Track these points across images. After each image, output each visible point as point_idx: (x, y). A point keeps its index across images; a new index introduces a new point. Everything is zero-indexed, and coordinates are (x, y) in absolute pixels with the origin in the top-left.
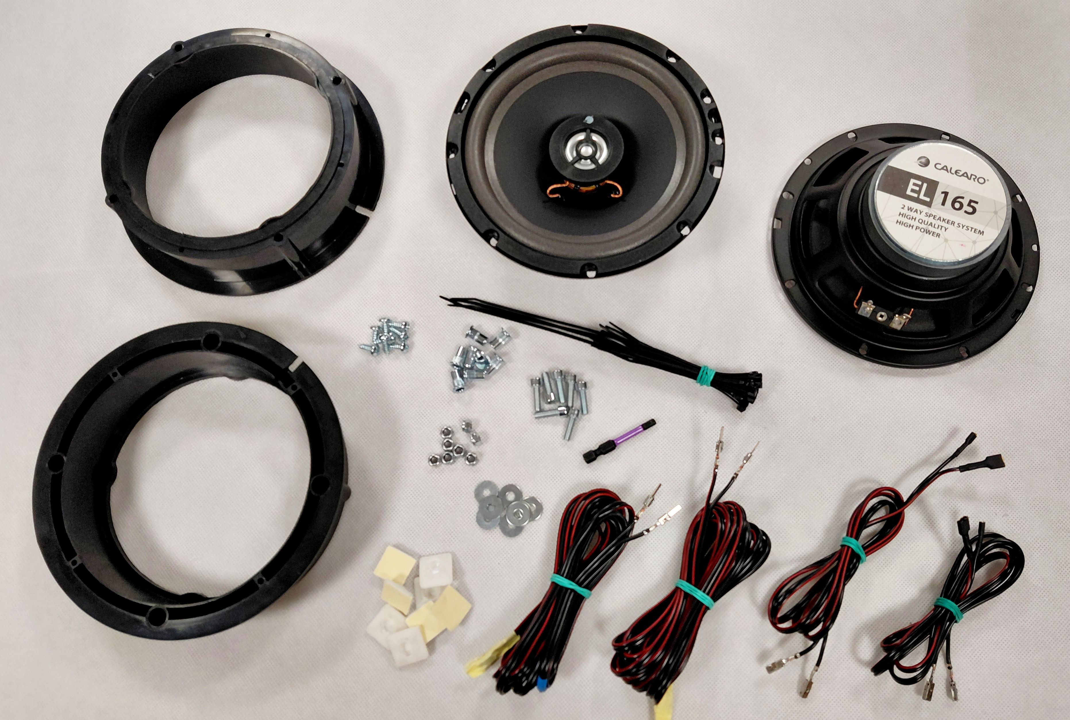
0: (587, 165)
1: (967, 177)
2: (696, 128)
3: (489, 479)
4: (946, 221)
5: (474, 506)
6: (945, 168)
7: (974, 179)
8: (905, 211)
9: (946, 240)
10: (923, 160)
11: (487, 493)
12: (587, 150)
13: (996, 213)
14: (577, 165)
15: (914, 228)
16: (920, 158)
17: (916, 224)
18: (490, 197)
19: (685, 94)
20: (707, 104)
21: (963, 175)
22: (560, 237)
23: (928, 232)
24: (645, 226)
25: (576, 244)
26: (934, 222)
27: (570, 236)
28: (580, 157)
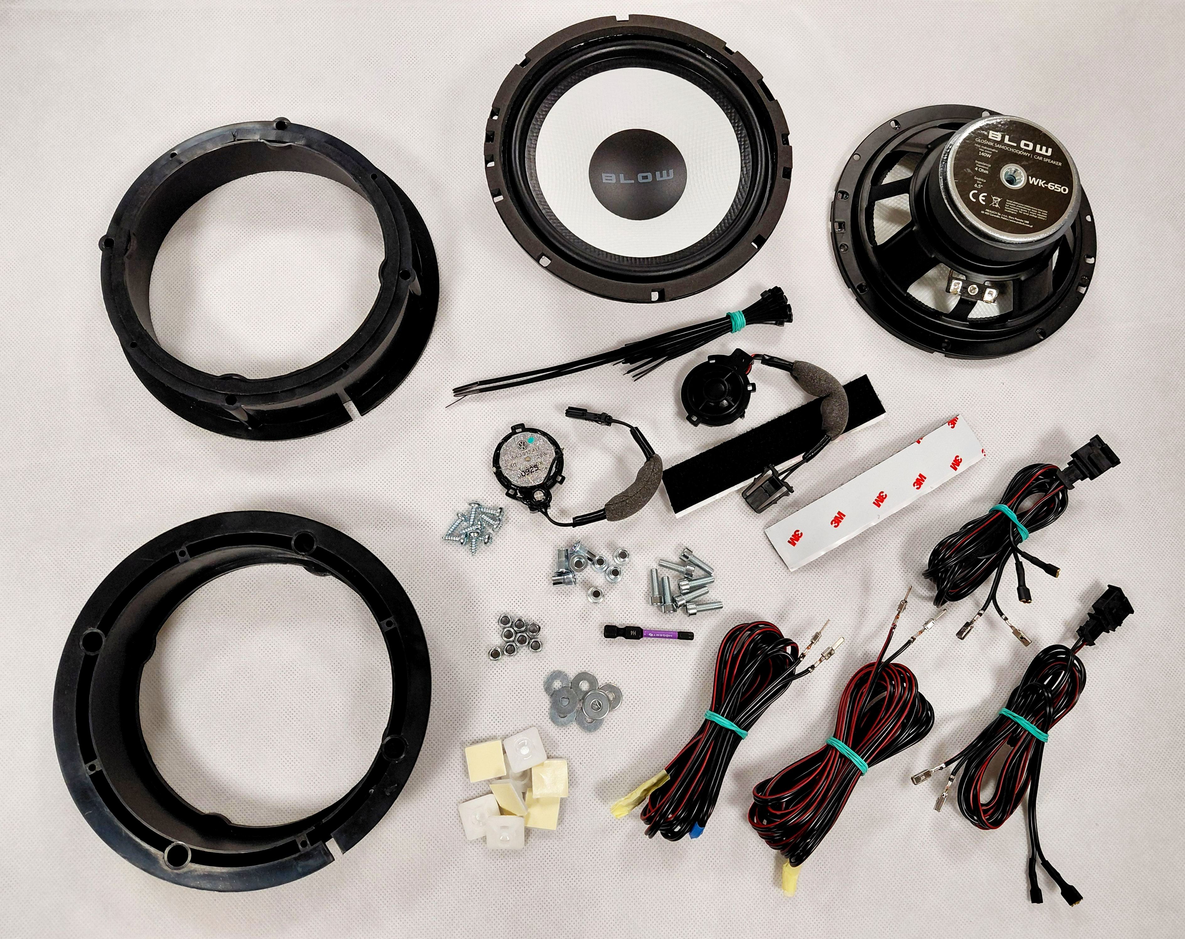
3: (558, 668)
5: (545, 701)
11: (557, 684)
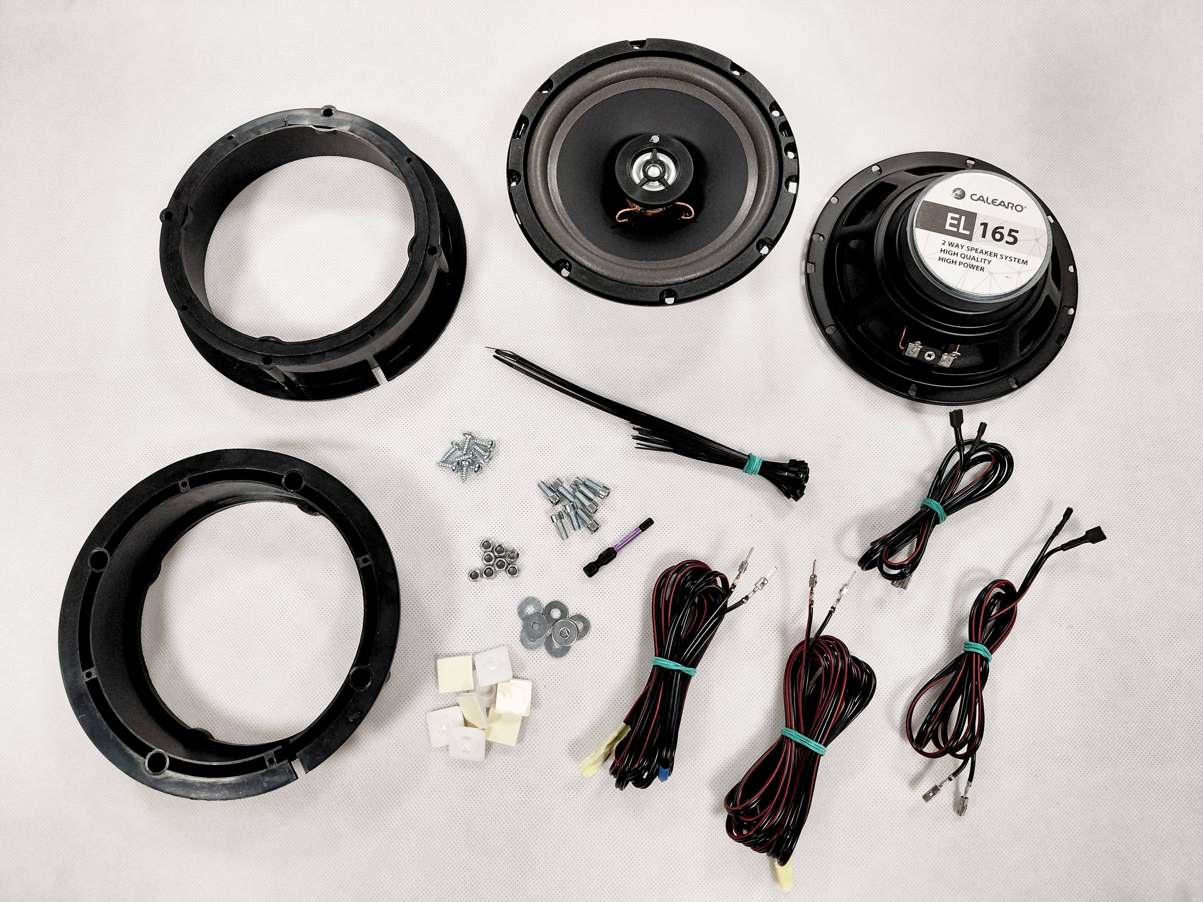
0: (656, 187)
1: (1004, 205)
2: (767, 142)
3: (532, 595)
4: (989, 253)
5: (518, 624)
6: (982, 198)
7: (1012, 207)
8: (946, 247)
9: (991, 274)
10: (958, 192)
11: (530, 610)
12: (654, 172)
13: (1037, 240)
14: (645, 187)
15: (958, 263)
16: (954, 191)
17: (958, 259)
18: (557, 225)
19: (754, 108)
20: (776, 117)
21: (1000, 204)
22: (635, 263)
23: (972, 267)
24: (722, 247)
25: (651, 270)
26: (977, 255)
27: (644, 262)
28: (648, 179)
